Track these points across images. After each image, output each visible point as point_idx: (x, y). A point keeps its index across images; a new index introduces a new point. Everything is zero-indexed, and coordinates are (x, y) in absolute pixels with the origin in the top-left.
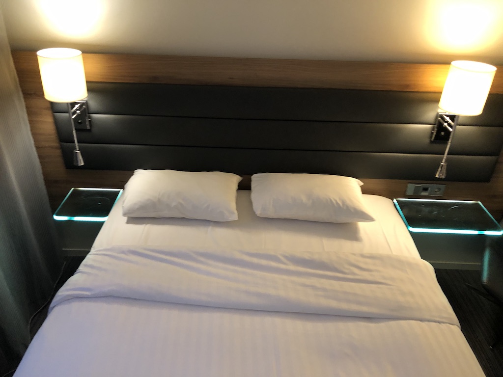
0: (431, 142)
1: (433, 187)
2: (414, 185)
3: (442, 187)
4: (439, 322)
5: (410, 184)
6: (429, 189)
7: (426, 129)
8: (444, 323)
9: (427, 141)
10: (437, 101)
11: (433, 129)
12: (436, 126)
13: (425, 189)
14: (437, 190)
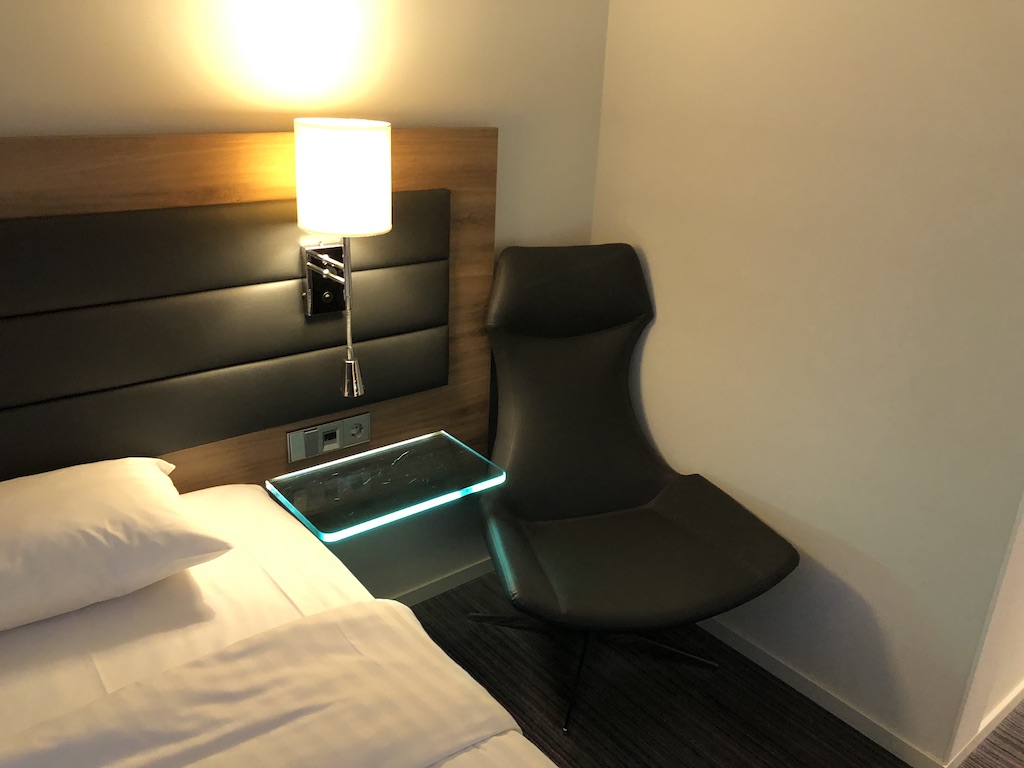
0: (308, 320)
1: (345, 427)
2: (301, 432)
3: (364, 419)
4: (475, 745)
5: (292, 434)
6: (338, 432)
7: (287, 291)
8: (484, 740)
9: (299, 319)
10: (292, 219)
11: (303, 288)
12: (306, 280)
13: (330, 436)
14: (354, 431)
